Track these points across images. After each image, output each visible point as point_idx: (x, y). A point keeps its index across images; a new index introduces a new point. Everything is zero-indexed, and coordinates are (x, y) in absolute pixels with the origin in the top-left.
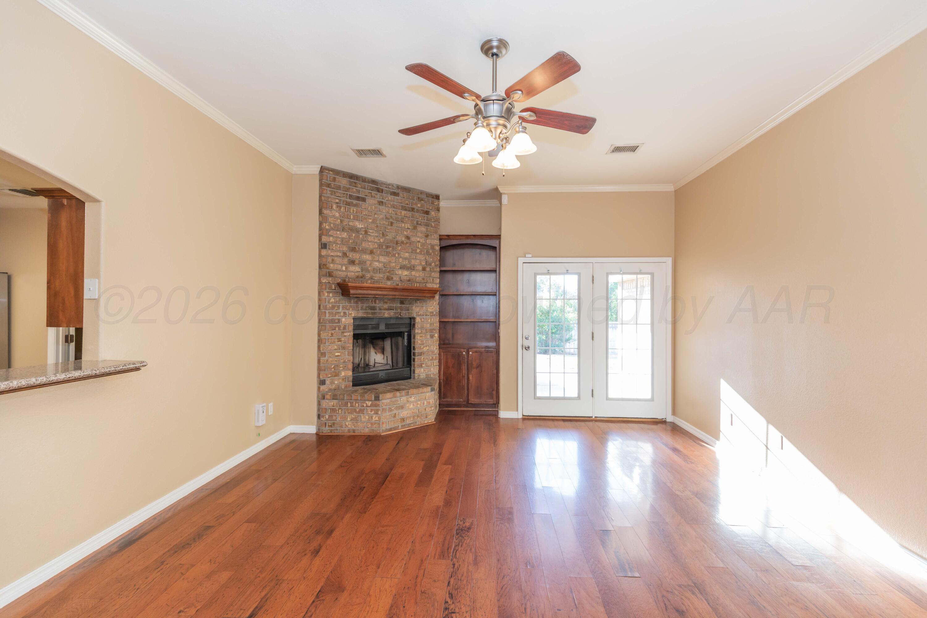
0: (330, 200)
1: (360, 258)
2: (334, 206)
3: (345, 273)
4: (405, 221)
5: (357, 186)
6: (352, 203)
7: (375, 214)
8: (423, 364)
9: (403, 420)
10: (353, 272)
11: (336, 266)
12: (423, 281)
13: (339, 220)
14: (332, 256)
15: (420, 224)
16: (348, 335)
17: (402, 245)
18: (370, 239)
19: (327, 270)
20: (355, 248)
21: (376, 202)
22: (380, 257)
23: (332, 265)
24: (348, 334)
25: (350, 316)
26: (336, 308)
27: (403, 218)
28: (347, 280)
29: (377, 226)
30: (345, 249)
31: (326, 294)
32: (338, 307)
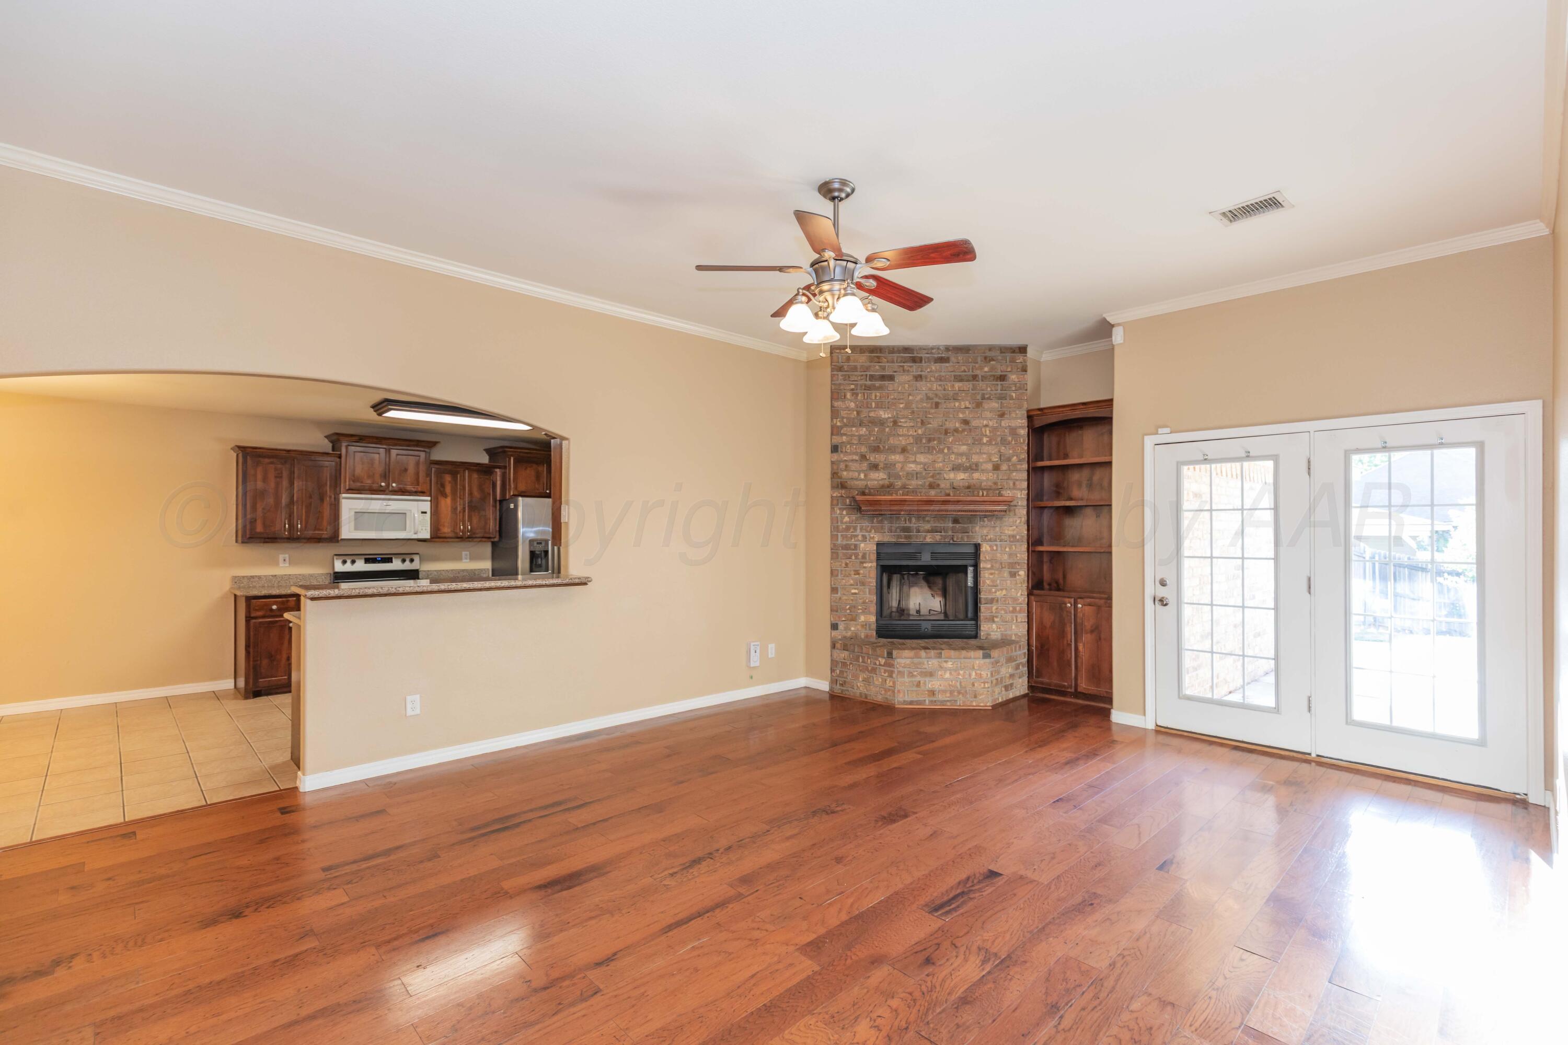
0: (842, 387)
1: (885, 460)
2: (849, 395)
3: (864, 483)
4: (960, 398)
5: (880, 361)
6: (874, 386)
7: (910, 395)
10: (876, 480)
11: (851, 473)
12: (994, 487)
13: (855, 413)
14: (846, 461)
15: (989, 398)
17: (955, 434)
18: (900, 431)
19: (839, 480)
20: (879, 446)
21: (912, 378)
22: (918, 456)
23: (845, 473)
24: (870, 565)
25: (872, 540)
26: (851, 530)
27: (957, 394)
28: (867, 491)
29: (913, 412)
30: (863, 449)
31: (838, 512)
32: (855, 528)
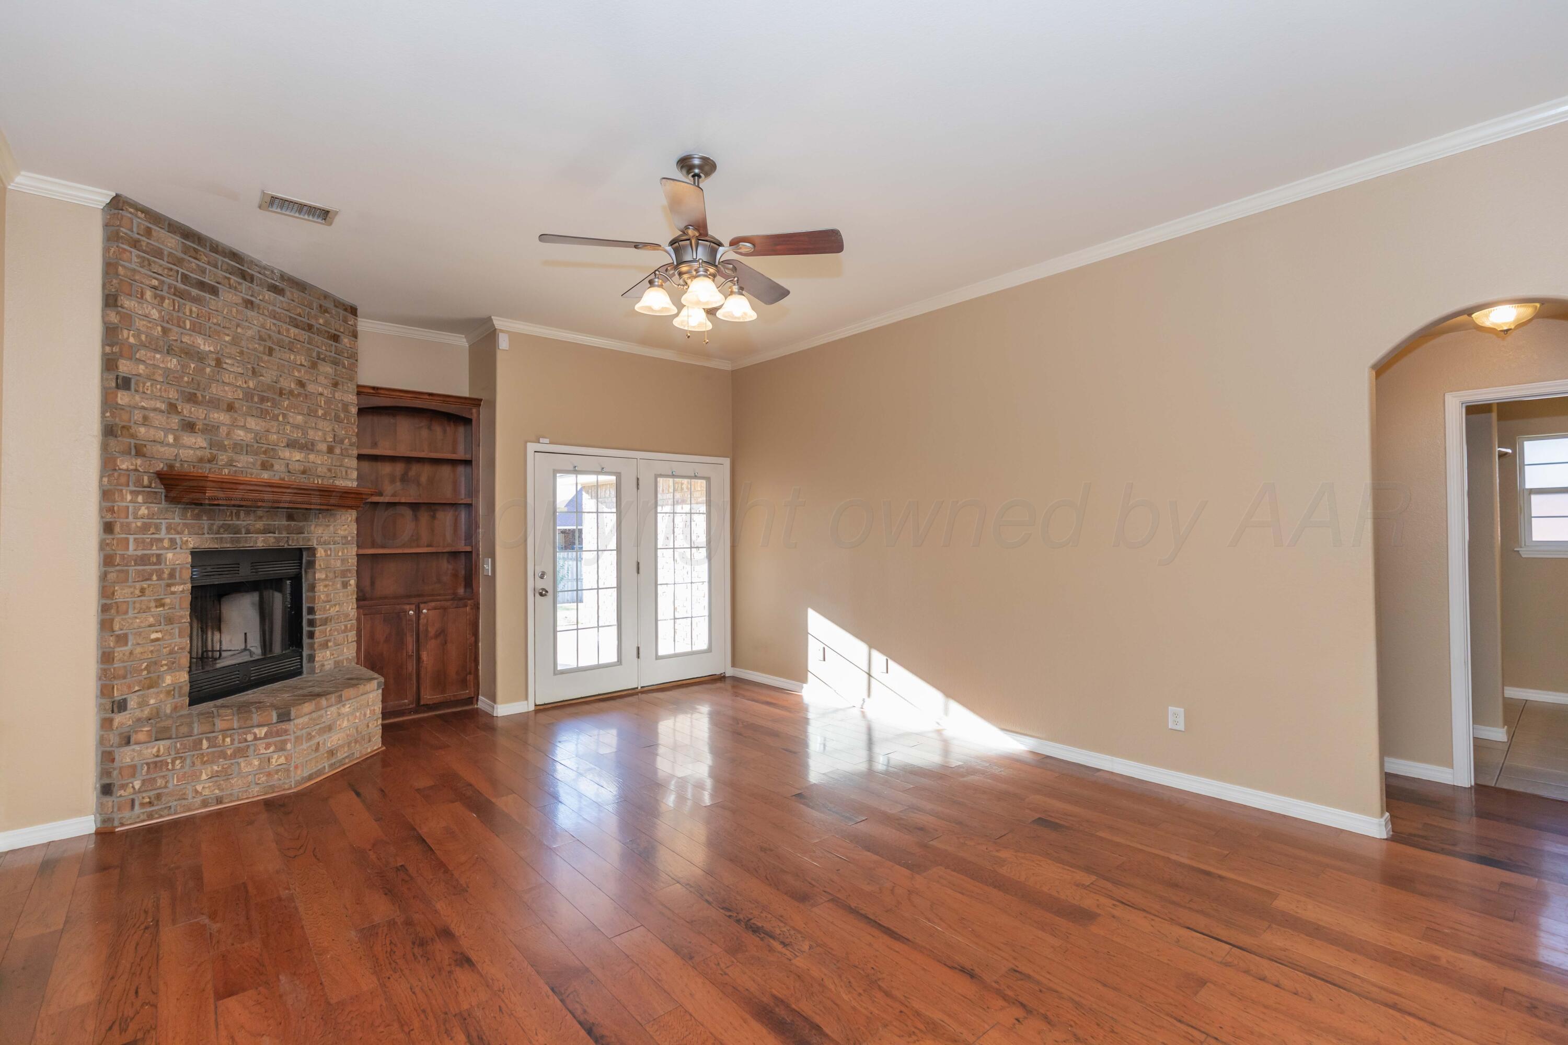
0: (137, 277)
1: (205, 418)
2: (149, 294)
3: (174, 451)
4: (295, 350)
5: (198, 257)
6: (189, 293)
7: (238, 326)
8: (329, 641)
9: (332, 753)
10: (190, 448)
11: (152, 431)
12: (328, 474)
13: (159, 328)
14: (144, 408)
15: (324, 360)
16: (180, 590)
17: (291, 398)
18: (226, 378)
19: (133, 441)
20: (196, 394)
21: (240, 301)
22: (249, 419)
23: (142, 430)
24: (181, 588)
25: (184, 547)
26: (152, 530)
27: (293, 343)
28: (178, 465)
29: (242, 353)
30: (173, 394)
31: (129, 497)
32: (158, 528)
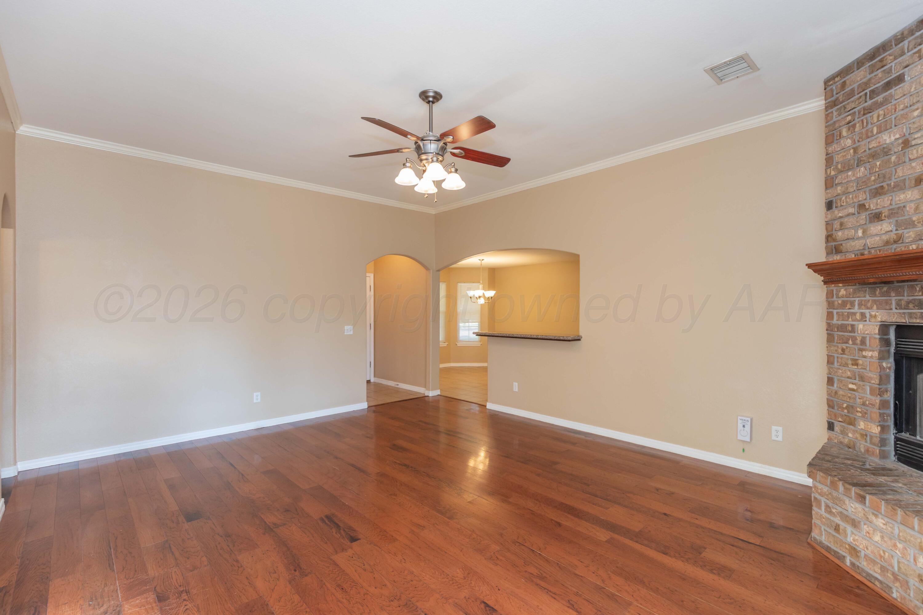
0: (837, 125)
1: (891, 204)
2: (845, 131)
3: (862, 242)
5: (885, 63)
6: (876, 103)
10: (877, 235)
11: (846, 232)
13: (852, 151)
14: (841, 217)
16: (870, 355)
19: (833, 244)
20: (882, 186)
23: (840, 234)
25: (873, 320)
26: (849, 307)
28: (866, 252)
30: (861, 197)
32: (852, 304)
